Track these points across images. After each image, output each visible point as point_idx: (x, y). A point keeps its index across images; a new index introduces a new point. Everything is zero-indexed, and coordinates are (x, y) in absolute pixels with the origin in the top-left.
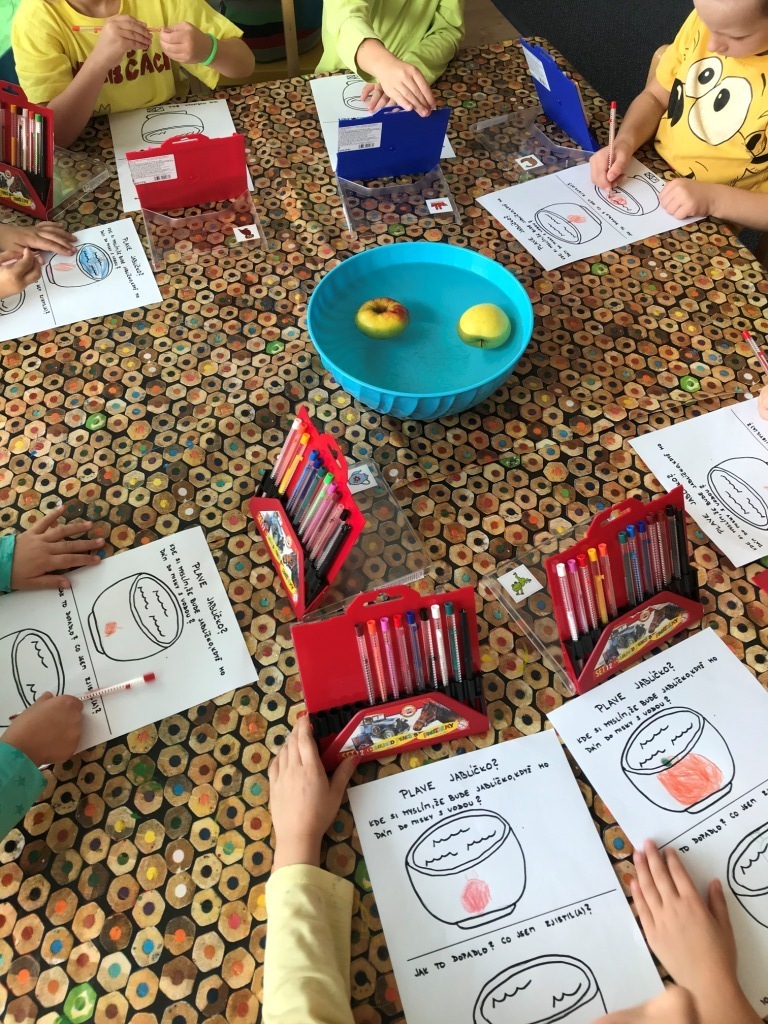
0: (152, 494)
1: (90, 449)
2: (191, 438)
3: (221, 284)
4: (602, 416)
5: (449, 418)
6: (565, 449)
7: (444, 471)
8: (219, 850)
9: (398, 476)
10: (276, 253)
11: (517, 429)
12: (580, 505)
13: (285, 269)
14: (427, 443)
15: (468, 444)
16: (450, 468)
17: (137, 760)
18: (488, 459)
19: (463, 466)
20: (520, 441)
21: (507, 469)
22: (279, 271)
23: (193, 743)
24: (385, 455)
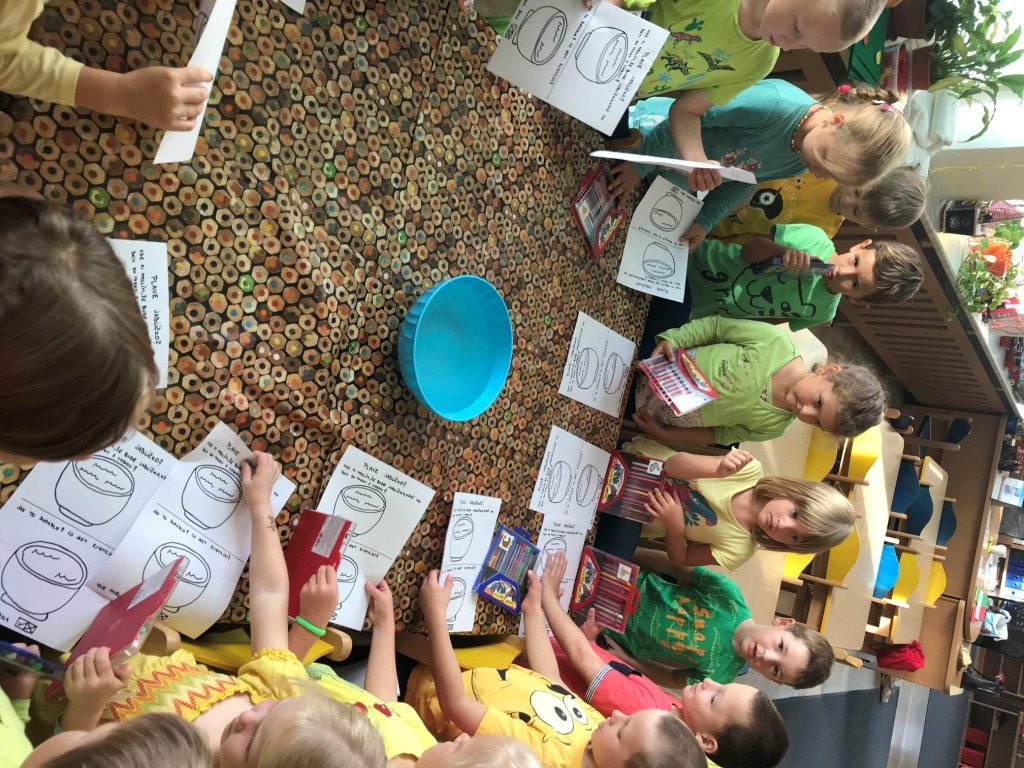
0: (446, 149)
1: (486, 144)
2: (461, 194)
3: (529, 290)
4: (349, 422)
5: (396, 338)
6: (342, 385)
7: (370, 305)
8: (265, 18)
9: (382, 276)
10: (531, 336)
11: (368, 369)
12: (316, 363)
13: (520, 332)
14: (391, 312)
15: (376, 334)
16: (369, 310)
17: (329, 23)
18: (362, 336)
19: (367, 319)
20: (360, 363)
21: (350, 341)
22: (520, 328)
23: (319, 53)
24: (397, 281)
